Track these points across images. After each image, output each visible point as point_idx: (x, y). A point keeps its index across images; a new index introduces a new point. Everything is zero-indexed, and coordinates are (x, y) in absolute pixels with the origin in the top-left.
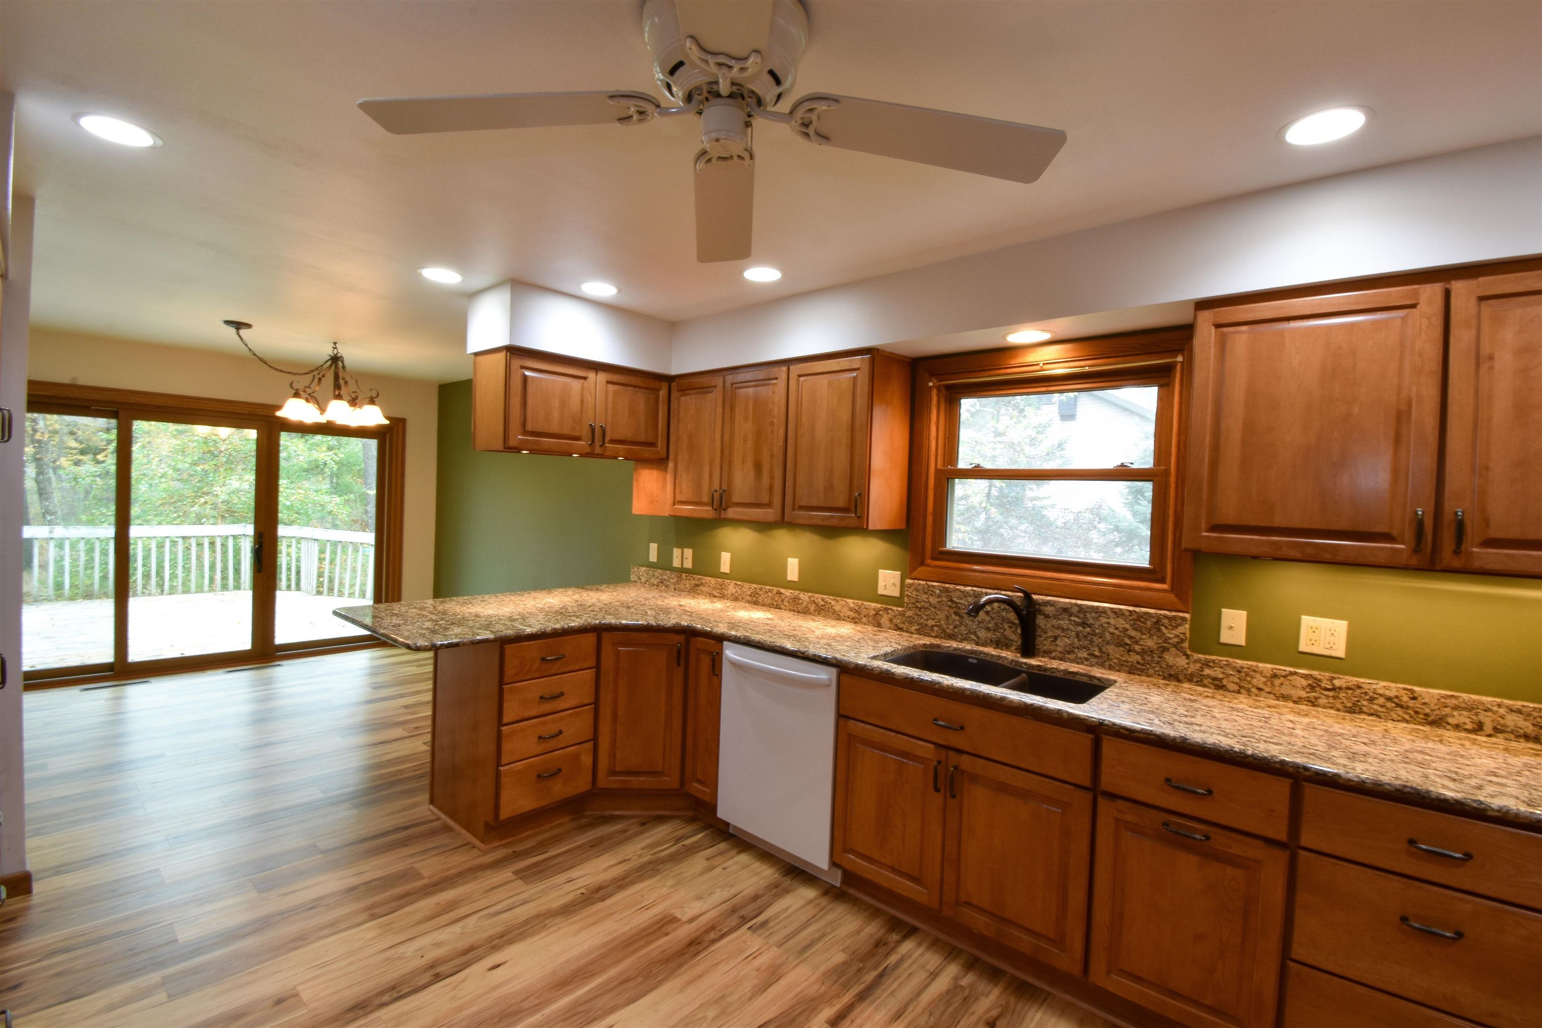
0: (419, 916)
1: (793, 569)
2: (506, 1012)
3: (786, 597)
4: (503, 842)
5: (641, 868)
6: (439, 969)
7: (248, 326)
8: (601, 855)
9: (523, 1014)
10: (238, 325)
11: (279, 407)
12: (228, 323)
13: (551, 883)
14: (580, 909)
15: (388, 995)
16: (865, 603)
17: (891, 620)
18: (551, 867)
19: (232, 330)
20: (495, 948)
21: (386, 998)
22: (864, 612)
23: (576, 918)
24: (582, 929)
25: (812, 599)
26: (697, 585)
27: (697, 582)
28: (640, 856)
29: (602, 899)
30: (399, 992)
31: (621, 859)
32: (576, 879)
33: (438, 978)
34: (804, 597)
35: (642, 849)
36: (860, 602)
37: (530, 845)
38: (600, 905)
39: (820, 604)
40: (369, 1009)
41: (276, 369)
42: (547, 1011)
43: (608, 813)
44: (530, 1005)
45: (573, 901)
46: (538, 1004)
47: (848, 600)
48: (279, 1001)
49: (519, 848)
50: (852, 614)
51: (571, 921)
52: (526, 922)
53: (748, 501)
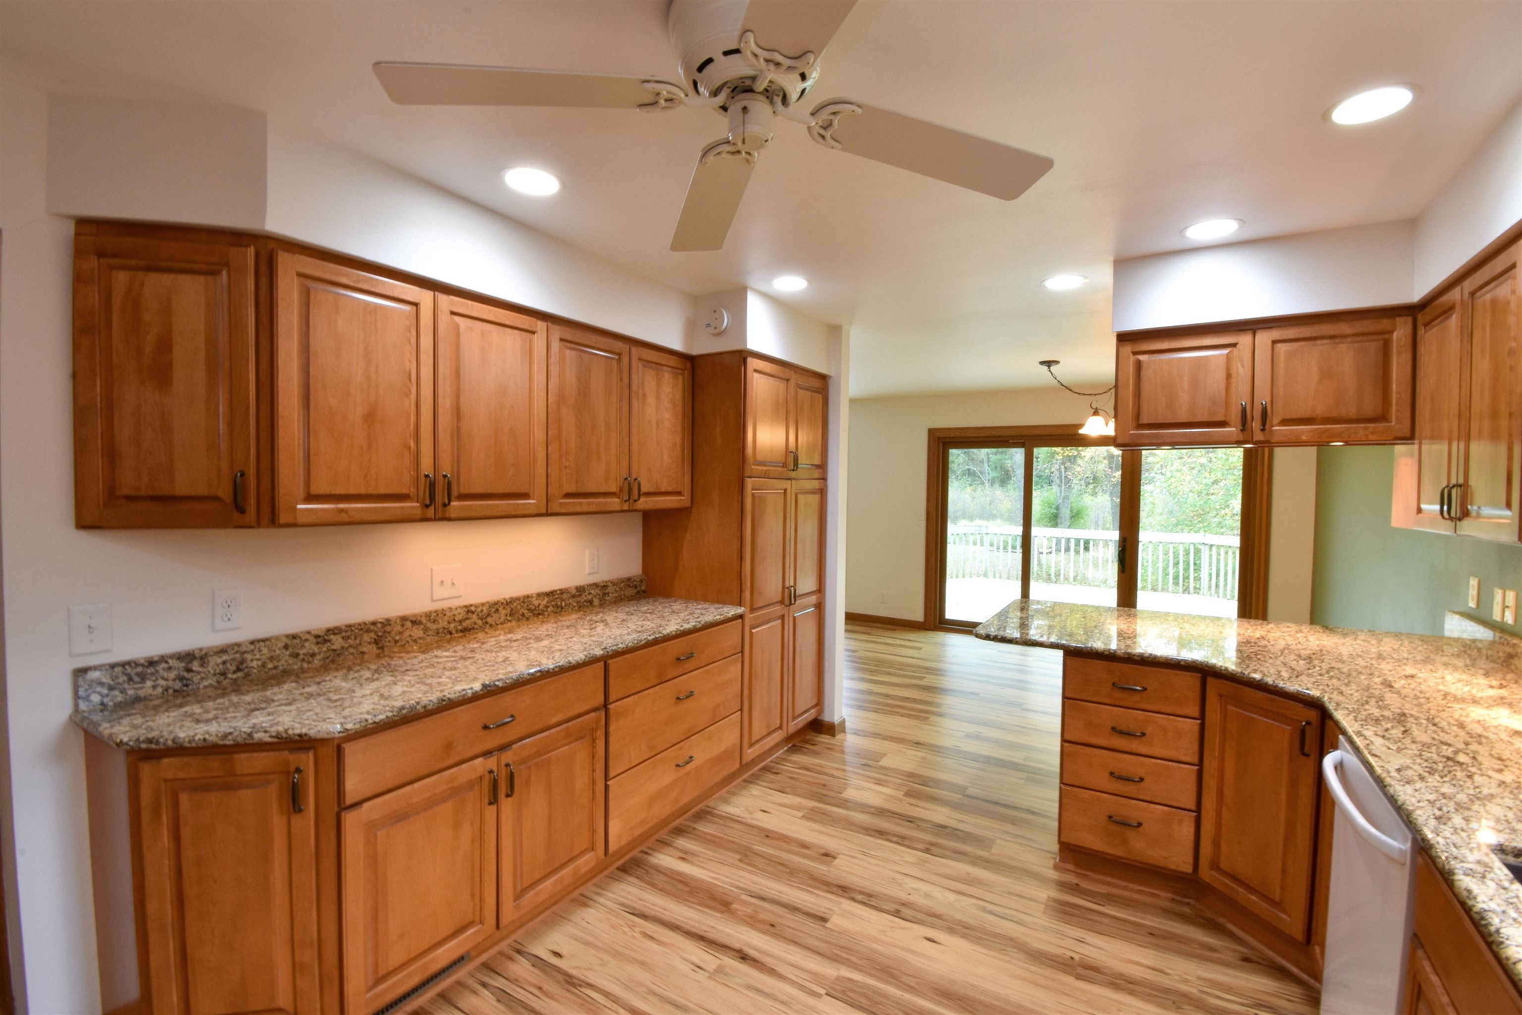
0: (947, 871)
2: (889, 969)
4: (1080, 871)
5: (1167, 991)
6: (905, 911)
7: (1057, 362)
8: (1146, 947)
9: (894, 981)
10: (1048, 364)
11: (1081, 426)
12: (1042, 363)
13: (1062, 929)
14: (1047, 966)
15: (862, 896)
18: (1086, 918)
19: (1046, 368)
20: (951, 930)
21: (859, 897)
23: (1033, 968)
24: (1024, 979)
28: (1185, 981)
29: (1079, 977)
30: (869, 901)
31: (1158, 966)
32: (1089, 944)
33: (897, 914)
35: (1199, 978)
37: (1101, 891)
38: (1070, 980)
40: (846, 895)
41: (1079, 394)
42: (908, 996)
43: (1221, 920)
44: (908, 982)
45: (1057, 956)
46: (912, 987)
48: (826, 855)
49: (1085, 885)
51: (1026, 966)
52: (997, 935)
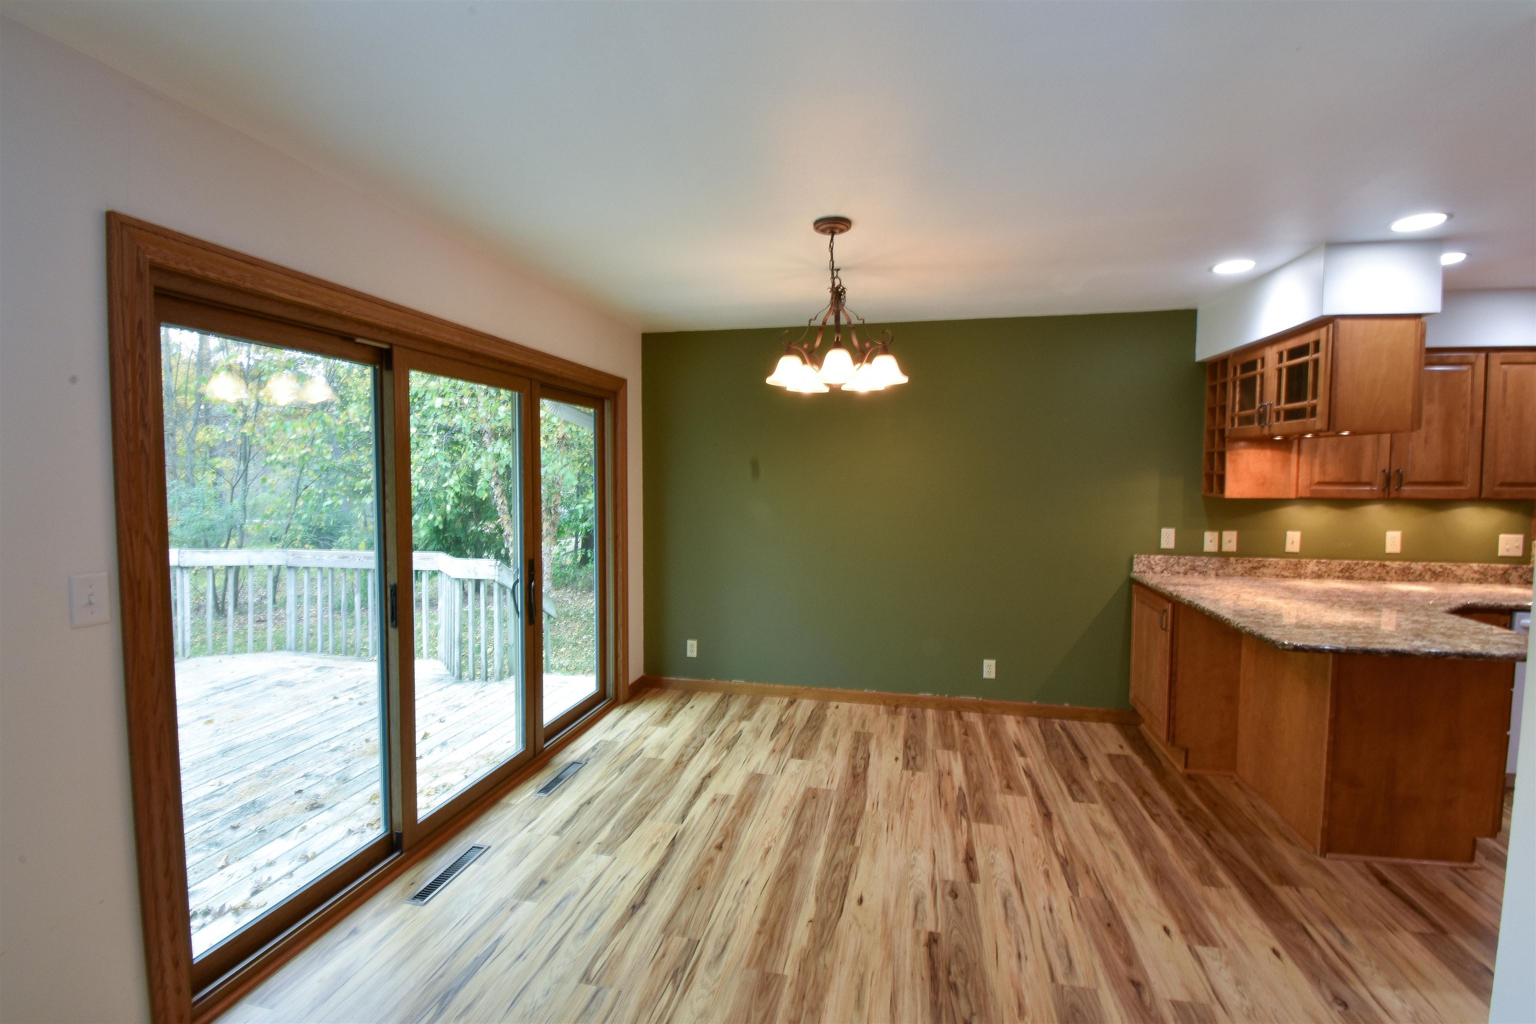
1: (1393, 541)
3: (1392, 568)
16: (1493, 565)
17: (1521, 577)
22: (1490, 572)
25: (1427, 567)
26: (1255, 568)
27: (1256, 565)
34: (1418, 567)
36: (1486, 565)
39: (1437, 572)
47: (1472, 565)
50: (1476, 576)
53: (1434, 478)
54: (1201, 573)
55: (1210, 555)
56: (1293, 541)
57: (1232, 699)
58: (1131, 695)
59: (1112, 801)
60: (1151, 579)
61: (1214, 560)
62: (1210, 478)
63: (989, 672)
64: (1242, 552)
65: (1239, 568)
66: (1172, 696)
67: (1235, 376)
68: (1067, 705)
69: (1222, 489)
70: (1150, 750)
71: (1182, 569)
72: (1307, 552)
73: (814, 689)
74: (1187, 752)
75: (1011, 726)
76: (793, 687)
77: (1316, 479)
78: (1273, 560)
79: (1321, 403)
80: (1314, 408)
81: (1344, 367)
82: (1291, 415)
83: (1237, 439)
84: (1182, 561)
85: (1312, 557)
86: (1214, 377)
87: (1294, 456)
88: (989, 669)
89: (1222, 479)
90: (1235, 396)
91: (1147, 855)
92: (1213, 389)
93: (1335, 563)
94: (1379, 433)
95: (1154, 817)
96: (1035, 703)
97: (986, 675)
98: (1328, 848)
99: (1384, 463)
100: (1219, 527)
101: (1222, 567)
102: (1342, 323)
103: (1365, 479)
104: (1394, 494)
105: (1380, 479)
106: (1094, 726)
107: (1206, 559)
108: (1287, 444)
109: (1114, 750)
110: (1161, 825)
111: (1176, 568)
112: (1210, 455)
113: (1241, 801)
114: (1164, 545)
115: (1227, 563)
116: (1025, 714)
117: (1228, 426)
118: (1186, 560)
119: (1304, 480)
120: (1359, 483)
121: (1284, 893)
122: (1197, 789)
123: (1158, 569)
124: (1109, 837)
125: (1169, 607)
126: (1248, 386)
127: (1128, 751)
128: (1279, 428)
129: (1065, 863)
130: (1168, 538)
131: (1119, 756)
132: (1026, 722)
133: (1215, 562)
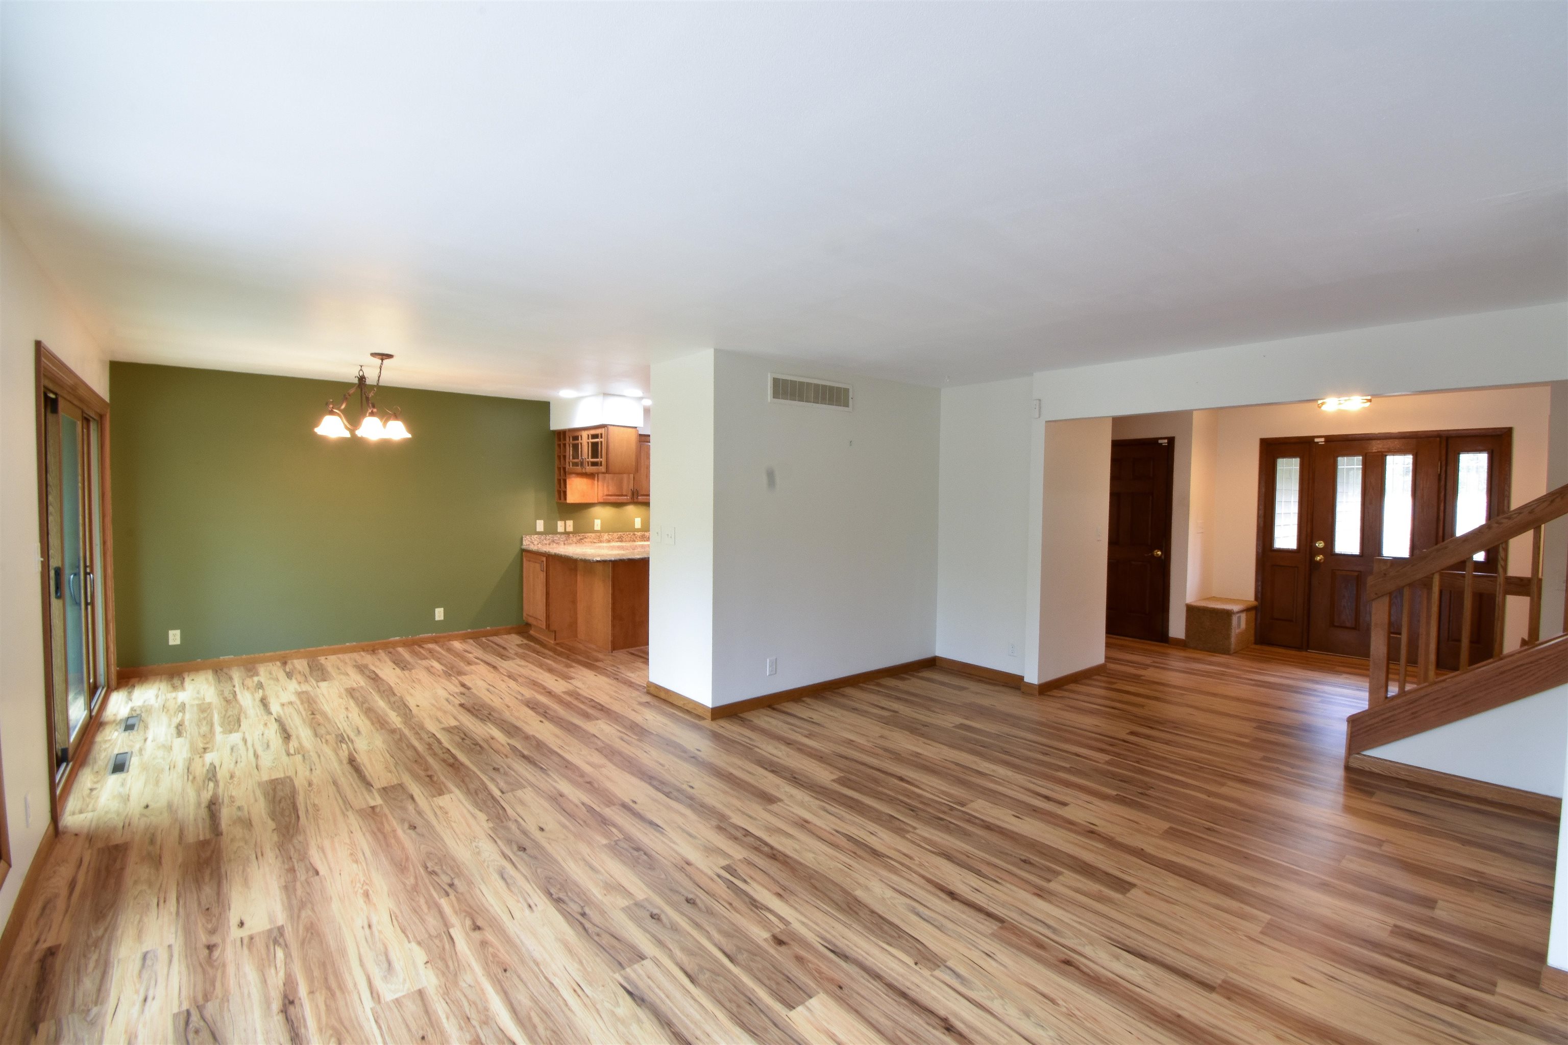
54: (557, 543)
55: (561, 533)
56: (598, 524)
57: (574, 602)
58: (525, 615)
59: (523, 657)
60: (533, 548)
61: (563, 536)
62: (559, 492)
63: (440, 616)
64: (576, 532)
65: (575, 540)
66: (548, 604)
67: (569, 441)
68: (488, 628)
69: (565, 499)
70: (537, 639)
71: (548, 542)
72: (602, 531)
73: (302, 650)
74: (555, 632)
75: (457, 645)
76: (282, 652)
77: (606, 493)
78: (589, 534)
79: (603, 460)
80: (601, 462)
81: (611, 446)
82: (594, 464)
83: (571, 473)
84: (548, 537)
85: (605, 532)
86: (559, 440)
87: (596, 482)
88: (439, 614)
89: (565, 493)
90: (570, 451)
91: (544, 667)
92: (559, 446)
93: (615, 534)
94: (629, 473)
95: (544, 658)
96: (469, 630)
97: (437, 618)
98: (614, 648)
99: (631, 486)
100: (564, 519)
101: (567, 540)
102: (609, 427)
103: (624, 493)
104: (636, 500)
105: (630, 494)
106: (505, 636)
107: (559, 536)
108: (591, 476)
109: (519, 642)
110: (548, 659)
111: (545, 541)
112: (559, 480)
113: (581, 646)
114: (538, 530)
115: (569, 537)
116: (464, 638)
117: (567, 467)
118: (549, 537)
119: (600, 494)
120: (622, 495)
121: (599, 664)
122: (562, 647)
123: (536, 543)
124: (526, 666)
125: (544, 559)
126: (576, 447)
127: (525, 641)
128: (590, 469)
129: (509, 677)
130: (540, 525)
131: (522, 644)
132: (466, 642)
133: (563, 537)
